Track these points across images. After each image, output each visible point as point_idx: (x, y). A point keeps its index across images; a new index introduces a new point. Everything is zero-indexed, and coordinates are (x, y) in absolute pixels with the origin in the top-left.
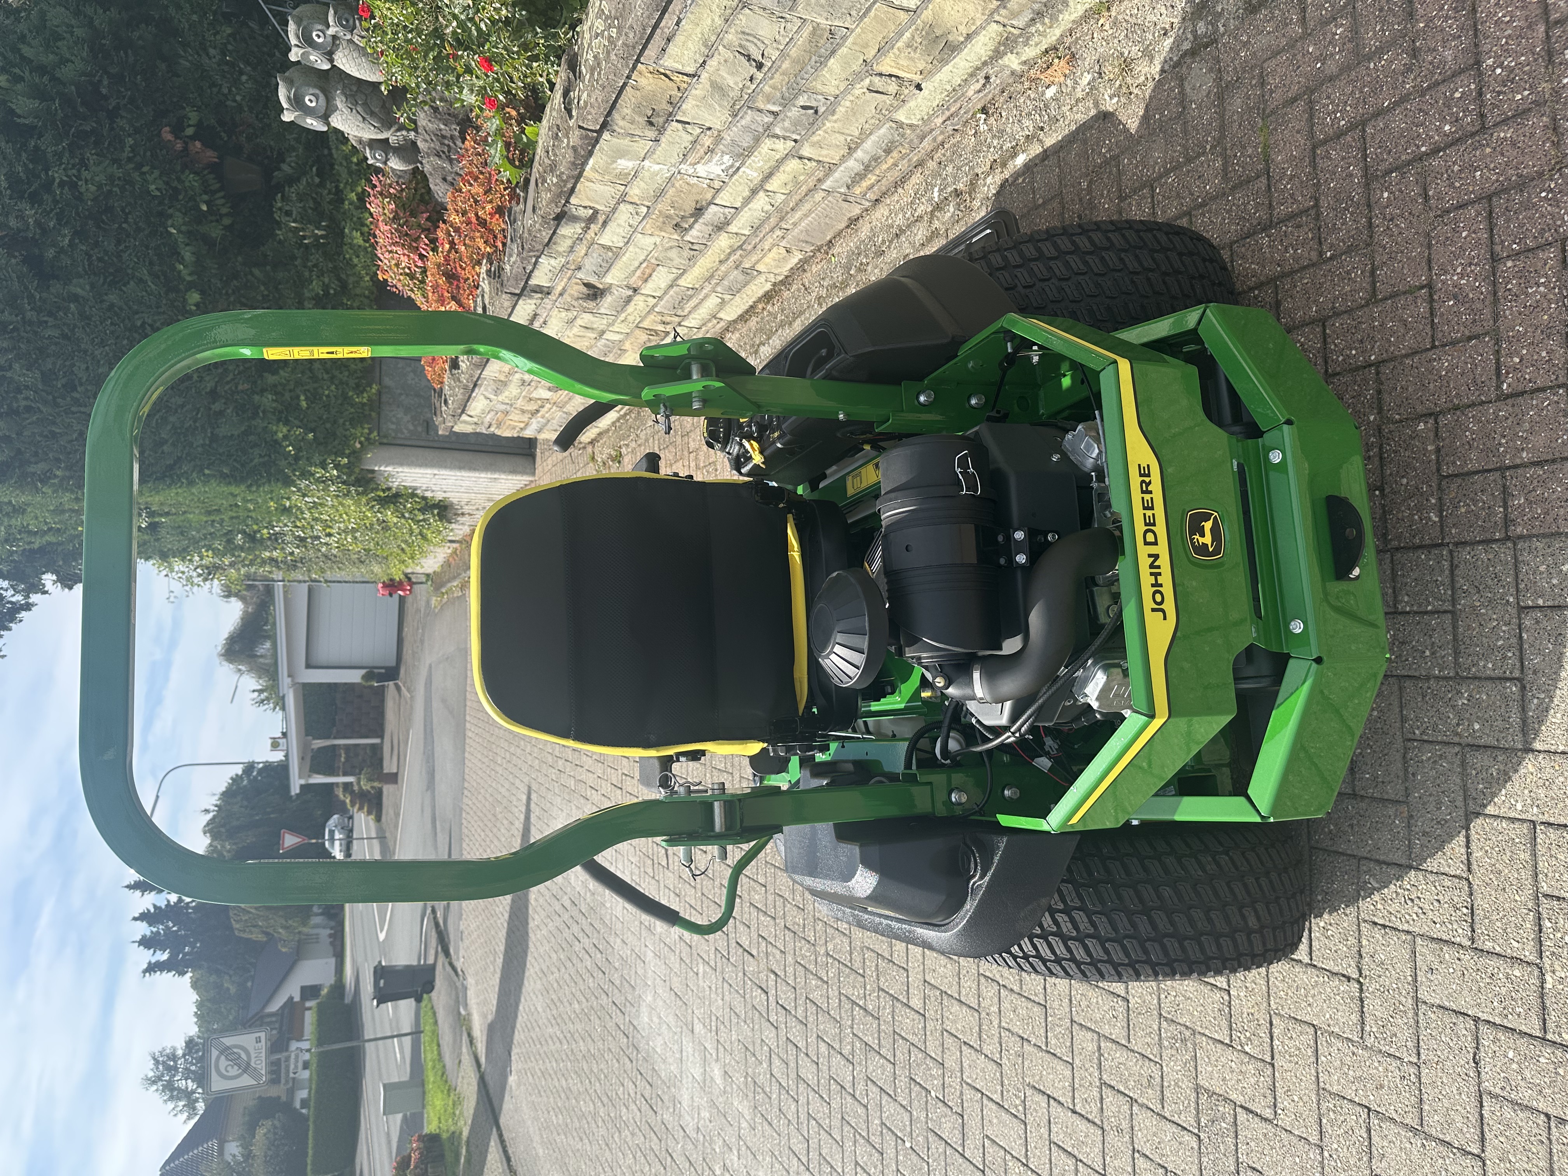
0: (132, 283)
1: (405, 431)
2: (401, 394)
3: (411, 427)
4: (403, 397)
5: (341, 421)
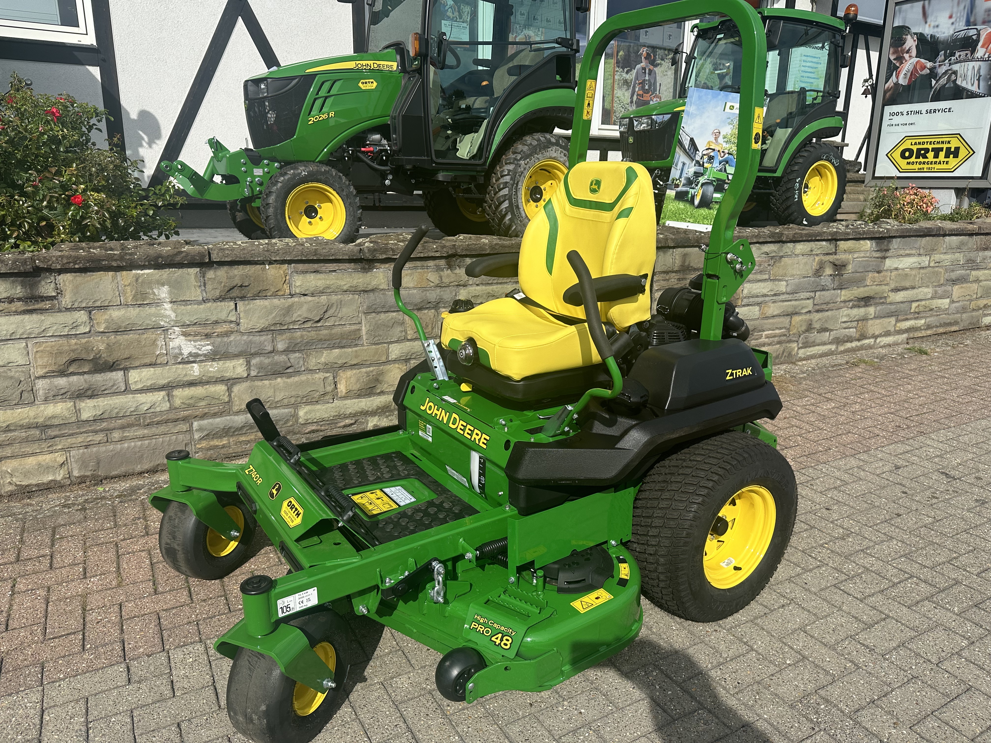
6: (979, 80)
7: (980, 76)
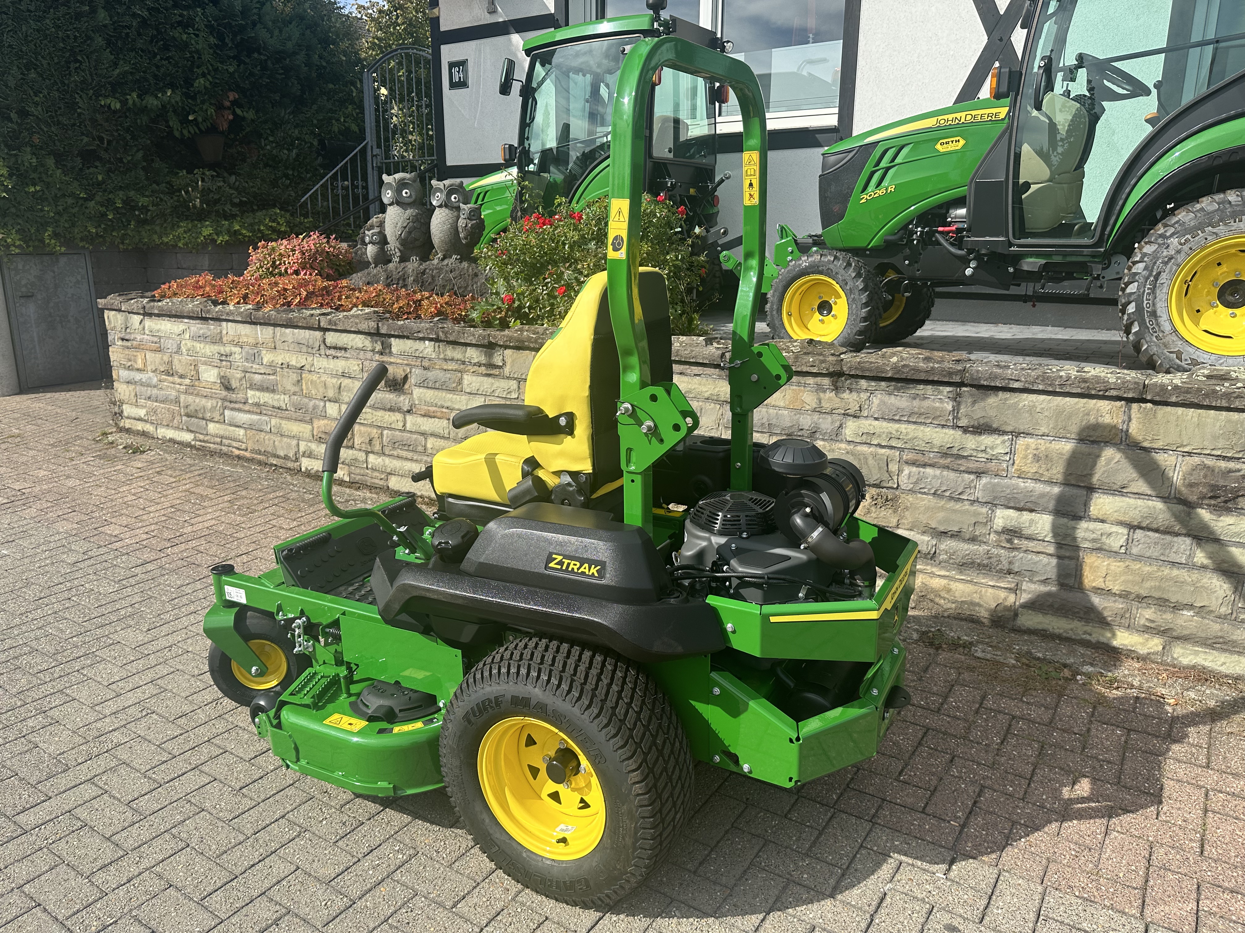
0: (113, 57)
1: (18, 277)
2: (54, 272)
3: (24, 282)
4: (52, 274)
5: (20, 221)
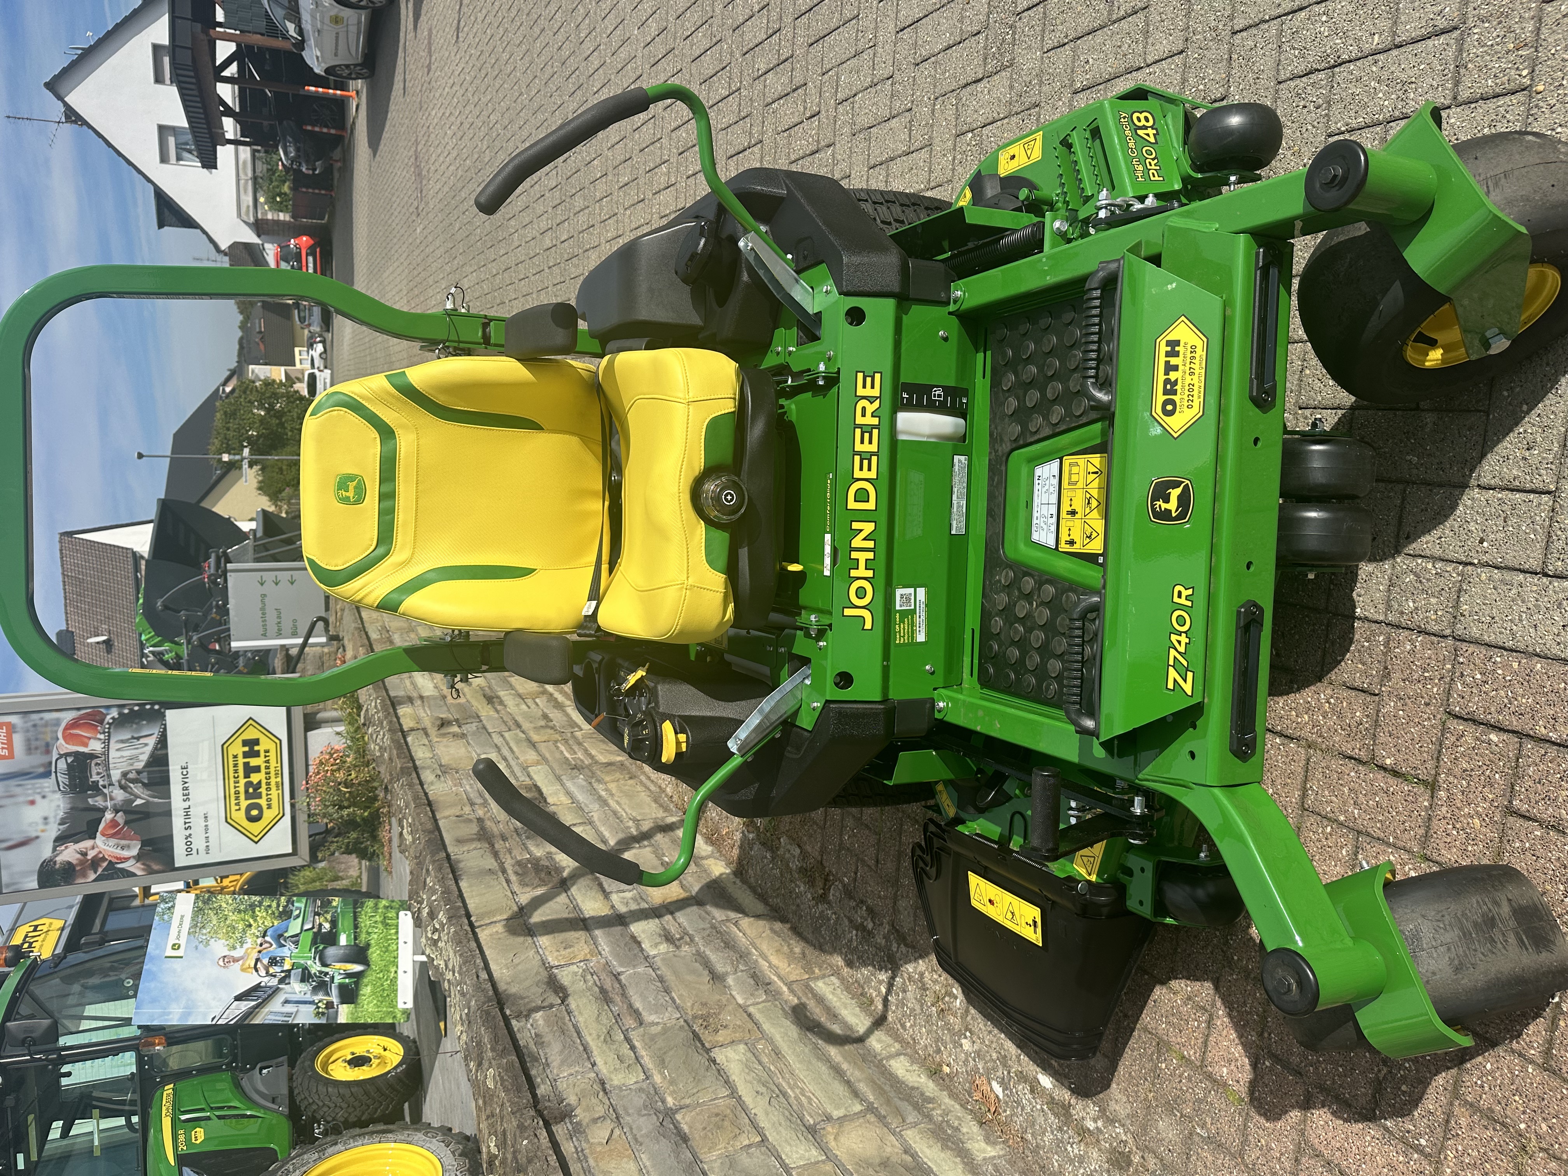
6: (138, 738)
7: (133, 738)
